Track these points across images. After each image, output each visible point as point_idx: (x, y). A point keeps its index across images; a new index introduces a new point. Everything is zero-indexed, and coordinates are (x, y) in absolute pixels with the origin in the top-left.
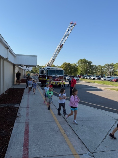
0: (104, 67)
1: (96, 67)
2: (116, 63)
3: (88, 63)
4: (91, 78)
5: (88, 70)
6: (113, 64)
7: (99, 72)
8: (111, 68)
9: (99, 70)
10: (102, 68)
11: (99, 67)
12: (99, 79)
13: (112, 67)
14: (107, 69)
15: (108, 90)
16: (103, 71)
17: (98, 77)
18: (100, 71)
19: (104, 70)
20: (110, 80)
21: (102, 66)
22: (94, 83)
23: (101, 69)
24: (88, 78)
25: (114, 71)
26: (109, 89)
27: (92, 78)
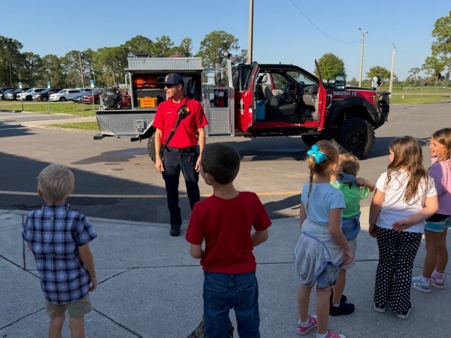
0: (66, 61)
1: (40, 60)
2: (99, 48)
3: (8, 47)
4: (19, 97)
5: (13, 69)
6: (90, 50)
7: (53, 76)
8: (88, 63)
9: (52, 69)
10: (62, 65)
11: (49, 61)
12: (45, 97)
13: (89, 61)
14: (77, 66)
15: (51, 128)
16: (64, 73)
17: (43, 92)
18: (56, 75)
19: (68, 71)
20: (78, 98)
21: (59, 57)
22: (20, 111)
23: (56, 66)
24: (10, 95)
25: (95, 72)
26: (55, 125)
27: (23, 95)
